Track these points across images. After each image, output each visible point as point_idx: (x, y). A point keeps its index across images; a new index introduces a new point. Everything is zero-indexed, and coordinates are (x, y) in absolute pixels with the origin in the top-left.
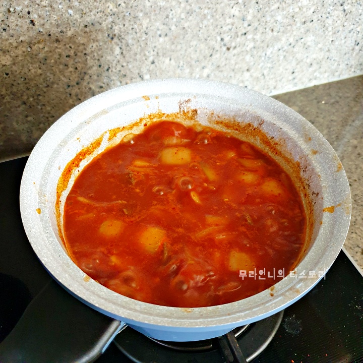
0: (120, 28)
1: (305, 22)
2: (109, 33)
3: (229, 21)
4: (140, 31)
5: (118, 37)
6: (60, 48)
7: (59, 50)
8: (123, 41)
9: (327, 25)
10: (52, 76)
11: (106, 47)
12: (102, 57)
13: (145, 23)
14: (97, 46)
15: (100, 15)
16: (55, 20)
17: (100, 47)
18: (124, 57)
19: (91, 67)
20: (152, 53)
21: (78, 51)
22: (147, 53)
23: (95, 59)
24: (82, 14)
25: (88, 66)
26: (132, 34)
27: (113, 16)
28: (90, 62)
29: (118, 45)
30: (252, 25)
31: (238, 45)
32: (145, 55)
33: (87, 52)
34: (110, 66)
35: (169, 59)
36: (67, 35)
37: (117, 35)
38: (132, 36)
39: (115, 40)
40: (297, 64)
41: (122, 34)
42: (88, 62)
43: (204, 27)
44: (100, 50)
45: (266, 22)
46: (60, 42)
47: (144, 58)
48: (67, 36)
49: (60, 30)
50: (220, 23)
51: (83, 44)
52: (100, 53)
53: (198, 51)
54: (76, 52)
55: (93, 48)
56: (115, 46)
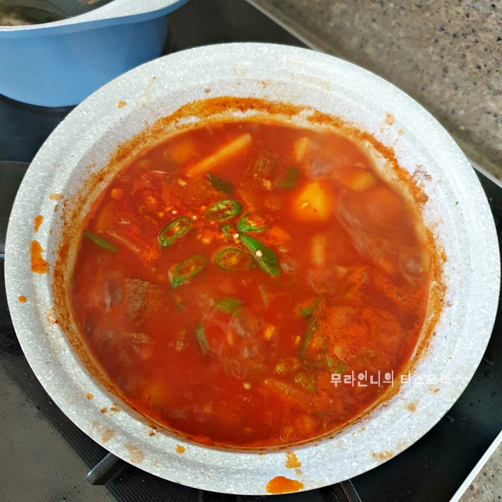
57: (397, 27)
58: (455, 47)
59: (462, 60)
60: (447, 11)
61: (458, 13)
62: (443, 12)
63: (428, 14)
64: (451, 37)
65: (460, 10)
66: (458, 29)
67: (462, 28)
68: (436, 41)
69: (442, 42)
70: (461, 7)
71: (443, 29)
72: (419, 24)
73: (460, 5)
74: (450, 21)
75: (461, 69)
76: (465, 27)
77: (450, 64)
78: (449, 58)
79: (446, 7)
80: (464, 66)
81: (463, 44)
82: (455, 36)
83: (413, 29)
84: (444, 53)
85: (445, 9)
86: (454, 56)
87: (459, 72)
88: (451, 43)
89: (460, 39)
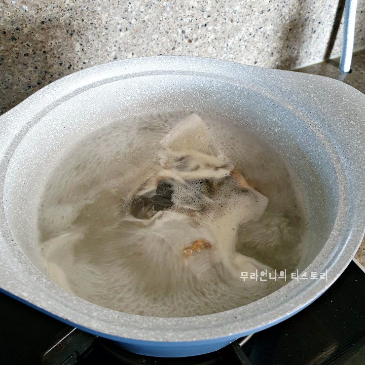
0: (79, 23)
1: (262, 12)
2: (68, 29)
3: (188, 12)
4: (100, 25)
5: (77, 33)
6: (17, 47)
7: (16, 49)
8: (83, 37)
9: (284, 14)
10: (11, 77)
11: (65, 43)
12: (62, 54)
13: (104, 17)
14: (56, 43)
15: (57, 10)
16: (9, 17)
17: (60, 44)
18: (85, 53)
19: (52, 66)
20: (114, 48)
21: (37, 49)
22: (108, 48)
23: (55, 57)
24: (38, 9)
25: (49, 64)
26: (92, 29)
27: (70, 11)
28: (50, 61)
29: (78, 41)
30: (212, 15)
31: (199, 37)
32: (106, 51)
33: (46, 50)
34: (71, 64)
35: (131, 53)
36: (23, 32)
37: (76, 30)
38: (92, 31)
39: (75, 36)
40: (259, 54)
41: (81, 29)
42: (48, 60)
43: (164, 19)
44: (59, 47)
45: (225, 12)
46: (16, 40)
47: (106, 54)
48: (24, 34)
49: (15, 28)
50: (180, 15)
51: (42, 42)
52: (59, 50)
53: (160, 44)
54: (35, 49)
55: (53, 45)
56: (74, 43)
60: (24, 76)
62: (22, 79)
66: (37, 79)
70: (30, 67)
71: (30, 87)
74: (30, 79)
76: (40, 75)
79: (21, 74)
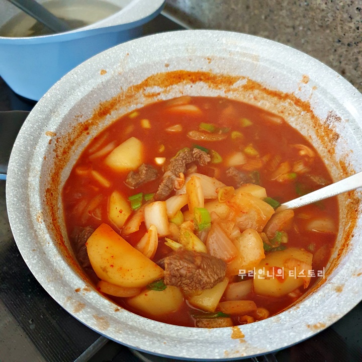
57: (306, 44)
58: (350, 53)
59: (356, 63)
60: (342, 27)
61: (351, 28)
62: (339, 28)
63: (328, 31)
64: (346, 46)
65: (352, 25)
66: (351, 39)
67: (354, 39)
68: (335, 51)
69: (340, 51)
70: (353, 23)
71: (340, 41)
72: (322, 40)
73: (352, 22)
74: (344, 35)
75: (355, 69)
76: (356, 37)
77: (347, 66)
78: (345, 62)
79: (341, 24)
80: (357, 67)
81: (356, 50)
82: (349, 45)
83: (318, 43)
84: (342, 59)
85: (341, 25)
86: (349, 60)
87: (354, 72)
88: (347, 51)
89: (353, 47)
